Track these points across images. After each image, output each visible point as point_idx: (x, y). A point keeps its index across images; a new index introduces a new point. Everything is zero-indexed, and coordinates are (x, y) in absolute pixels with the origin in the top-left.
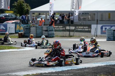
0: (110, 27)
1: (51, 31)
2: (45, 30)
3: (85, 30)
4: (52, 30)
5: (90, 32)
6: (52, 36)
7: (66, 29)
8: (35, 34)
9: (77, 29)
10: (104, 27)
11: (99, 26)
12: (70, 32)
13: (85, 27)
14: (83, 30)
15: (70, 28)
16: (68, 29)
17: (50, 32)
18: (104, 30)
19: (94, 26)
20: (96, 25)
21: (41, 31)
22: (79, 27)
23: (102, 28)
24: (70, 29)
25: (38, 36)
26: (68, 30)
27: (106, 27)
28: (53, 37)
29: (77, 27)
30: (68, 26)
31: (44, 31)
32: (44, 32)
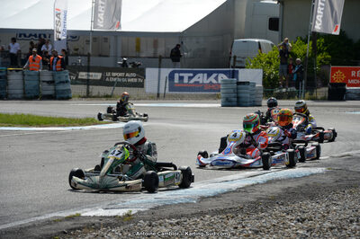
0: (191, 75)
1: (63, 82)
2: (48, 82)
3: (129, 80)
4: (67, 82)
5: (141, 85)
6: (66, 96)
7: (79, 77)
8: (21, 91)
9: (107, 79)
10: (177, 75)
11: (166, 72)
12: (91, 87)
13: (127, 75)
14: (124, 80)
15: (88, 75)
16: (85, 77)
17: (61, 87)
18: (176, 81)
19: (151, 73)
20: (158, 69)
21: (35, 83)
22: (114, 74)
23: (171, 76)
24: (90, 78)
25: (28, 95)
26: (82, 80)
27: (181, 75)
28: (68, 98)
29: (108, 74)
30: (85, 71)
31: (45, 84)
32: (45, 86)
